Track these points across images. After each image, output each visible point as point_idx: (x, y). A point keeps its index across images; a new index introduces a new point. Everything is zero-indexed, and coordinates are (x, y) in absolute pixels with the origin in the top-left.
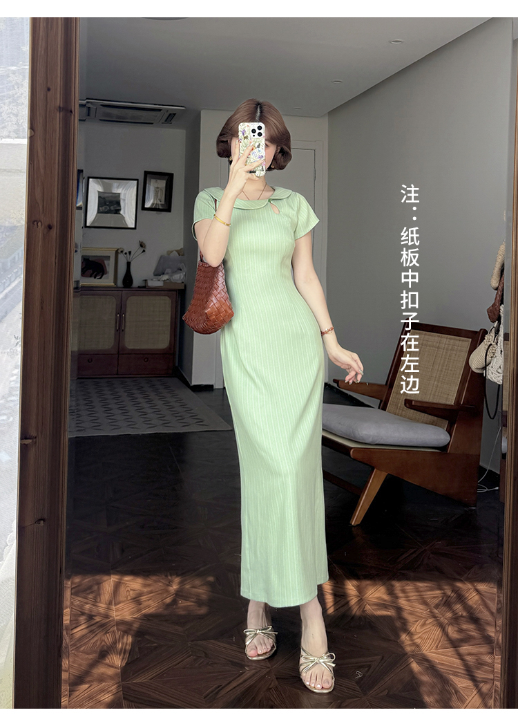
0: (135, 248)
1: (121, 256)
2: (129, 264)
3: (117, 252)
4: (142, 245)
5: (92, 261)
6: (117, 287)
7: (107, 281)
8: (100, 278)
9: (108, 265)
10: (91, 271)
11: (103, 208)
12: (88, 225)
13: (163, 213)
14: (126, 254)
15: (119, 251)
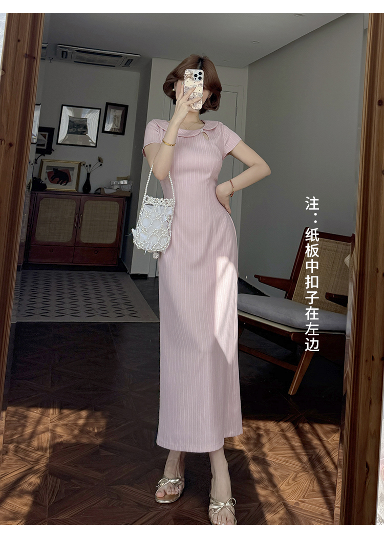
0: (94, 162)
1: (83, 168)
2: (88, 175)
3: (80, 165)
4: (100, 160)
5: (59, 171)
6: (78, 193)
7: (71, 187)
8: (65, 185)
9: (73, 175)
10: (58, 179)
11: (72, 130)
12: (59, 142)
13: (118, 135)
14: (87, 166)
15: (82, 164)
